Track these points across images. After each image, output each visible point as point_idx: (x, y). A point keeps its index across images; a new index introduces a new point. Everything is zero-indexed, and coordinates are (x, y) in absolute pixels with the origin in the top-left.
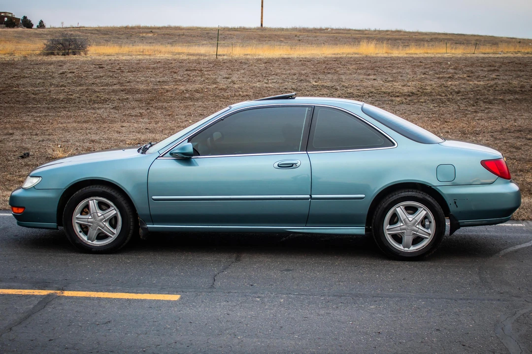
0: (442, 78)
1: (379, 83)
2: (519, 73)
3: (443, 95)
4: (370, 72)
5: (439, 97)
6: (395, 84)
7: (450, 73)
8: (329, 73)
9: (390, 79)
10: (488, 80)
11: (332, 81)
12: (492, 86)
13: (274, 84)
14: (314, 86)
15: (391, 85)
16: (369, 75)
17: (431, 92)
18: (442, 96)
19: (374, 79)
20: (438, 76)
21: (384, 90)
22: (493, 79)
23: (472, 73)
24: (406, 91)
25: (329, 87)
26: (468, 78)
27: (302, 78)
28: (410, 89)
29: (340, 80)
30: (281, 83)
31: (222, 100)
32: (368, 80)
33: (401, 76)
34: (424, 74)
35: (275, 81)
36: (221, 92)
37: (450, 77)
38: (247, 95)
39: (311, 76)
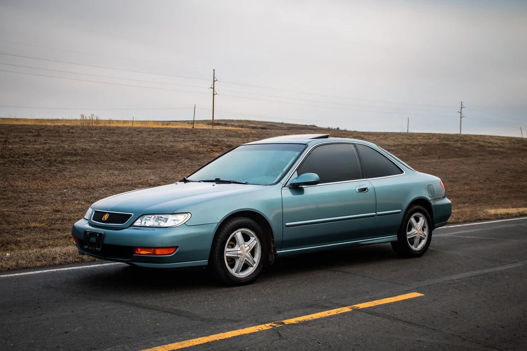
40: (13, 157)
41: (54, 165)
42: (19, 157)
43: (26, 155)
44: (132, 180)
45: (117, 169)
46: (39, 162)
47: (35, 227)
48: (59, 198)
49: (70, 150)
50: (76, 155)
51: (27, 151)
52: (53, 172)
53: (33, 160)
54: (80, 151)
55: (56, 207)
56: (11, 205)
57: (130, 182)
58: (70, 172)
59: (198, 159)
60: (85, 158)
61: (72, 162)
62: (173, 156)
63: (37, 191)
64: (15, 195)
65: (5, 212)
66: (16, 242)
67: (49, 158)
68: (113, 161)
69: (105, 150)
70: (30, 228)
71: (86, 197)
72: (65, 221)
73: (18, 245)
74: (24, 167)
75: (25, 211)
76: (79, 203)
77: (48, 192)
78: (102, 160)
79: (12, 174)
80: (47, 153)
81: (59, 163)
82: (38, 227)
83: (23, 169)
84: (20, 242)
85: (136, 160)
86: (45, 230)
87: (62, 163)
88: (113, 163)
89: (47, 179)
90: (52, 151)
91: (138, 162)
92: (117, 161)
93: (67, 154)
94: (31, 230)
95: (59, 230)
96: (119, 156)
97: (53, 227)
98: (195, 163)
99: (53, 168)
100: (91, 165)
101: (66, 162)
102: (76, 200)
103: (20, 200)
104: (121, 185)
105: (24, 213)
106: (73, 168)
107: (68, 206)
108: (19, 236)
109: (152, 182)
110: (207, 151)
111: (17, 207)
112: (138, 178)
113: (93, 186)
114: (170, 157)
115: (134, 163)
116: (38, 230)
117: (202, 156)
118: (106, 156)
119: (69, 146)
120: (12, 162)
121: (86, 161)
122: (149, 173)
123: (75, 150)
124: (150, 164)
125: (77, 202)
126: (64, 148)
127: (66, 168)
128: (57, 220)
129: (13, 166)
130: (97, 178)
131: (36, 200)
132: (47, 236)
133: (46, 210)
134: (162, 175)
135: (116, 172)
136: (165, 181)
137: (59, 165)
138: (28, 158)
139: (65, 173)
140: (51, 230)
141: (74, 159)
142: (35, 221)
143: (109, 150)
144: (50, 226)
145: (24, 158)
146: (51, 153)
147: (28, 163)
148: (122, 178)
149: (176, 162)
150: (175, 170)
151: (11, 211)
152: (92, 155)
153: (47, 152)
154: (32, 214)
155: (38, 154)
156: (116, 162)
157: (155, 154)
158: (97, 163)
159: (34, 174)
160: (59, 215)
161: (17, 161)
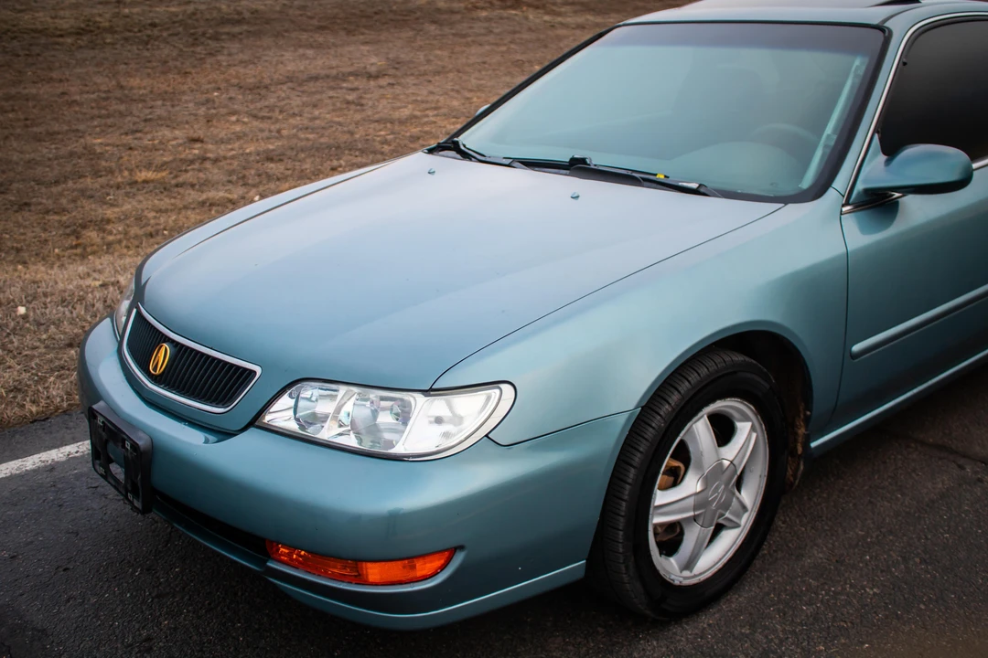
5: (131, 34)
12: (194, 14)
15: (30, 16)
17: (112, 27)
18: (135, 32)
40: (130, 31)
41: (203, 43)
42: (140, 31)
43: (153, 25)
44: (338, 67)
45: (311, 47)
46: (175, 38)
47: (146, 182)
48: (202, 111)
49: (231, 14)
50: (239, 22)
51: (157, 17)
52: (198, 56)
53: (165, 34)
54: (247, 15)
55: (195, 132)
56: (110, 130)
57: (334, 72)
58: (230, 55)
59: (452, 24)
60: (256, 28)
61: (233, 36)
62: (407, 18)
63: (164, 96)
64: (122, 108)
65: (96, 148)
66: (102, 220)
67: (192, 31)
68: (305, 31)
69: (291, 12)
70: (136, 182)
71: (252, 107)
72: (208, 165)
73: (104, 231)
74: (148, 50)
75: (135, 143)
76: (238, 121)
77: (185, 98)
78: (286, 31)
79: (126, 64)
80: (190, 21)
81: (210, 38)
82: (153, 181)
83: (147, 54)
84: (109, 221)
85: (345, 29)
86: (165, 188)
87: (216, 38)
88: (304, 36)
89: (188, 70)
90: (199, 16)
91: (349, 32)
92: (311, 31)
93: (224, 21)
94: (138, 190)
95: (193, 186)
96: (315, 22)
97: (181, 180)
98: (446, 30)
99: (199, 49)
100: (267, 41)
101: (223, 37)
102: (234, 113)
103: (129, 118)
104: (316, 78)
105: (131, 149)
106: (234, 47)
107: (216, 127)
108: (112, 205)
109: (373, 70)
110: (466, 8)
111: (122, 134)
112: (349, 63)
113: (267, 81)
114: (403, 20)
115: (342, 33)
116: (151, 188)
117: (458, 17)
118: (292, 22)
119: (229, 6)
120: (126, 39)
121: (257, 34)
122: (368, 51)
123: (239, 13)
124: (370, 34)
125: (234, 118)
126: (219, 10)
127: (223, 47)
128: (192, 162)
129: (129, 47)
130: (277, 64)
131: (160, 118)
132: (166, 202)
133: (175, 139)
134: (391, 56)
135: (310, 52)
136: (397, 66)
137: (210, 42)
138: (156, 32)
139: (220, 58)
140: (177, 186)
141: (236, 29)
142: (148, 166)
143: (298, 12)
144: (176, 177)
145: (149, 32)
146: (197, 20)
147: (155, 40)
148: (320, 62)
149: (414, 29)
150: (413, 45)
151: (108, 145)
152: (268, 22)
153: (190, 18)
154: (145, 149)
155: (174, 22)
156: (311, 34)
157: (377, 17)
158: (278, 35)
159: (166, 62)
160: (198, 149)
161: (136, 37)
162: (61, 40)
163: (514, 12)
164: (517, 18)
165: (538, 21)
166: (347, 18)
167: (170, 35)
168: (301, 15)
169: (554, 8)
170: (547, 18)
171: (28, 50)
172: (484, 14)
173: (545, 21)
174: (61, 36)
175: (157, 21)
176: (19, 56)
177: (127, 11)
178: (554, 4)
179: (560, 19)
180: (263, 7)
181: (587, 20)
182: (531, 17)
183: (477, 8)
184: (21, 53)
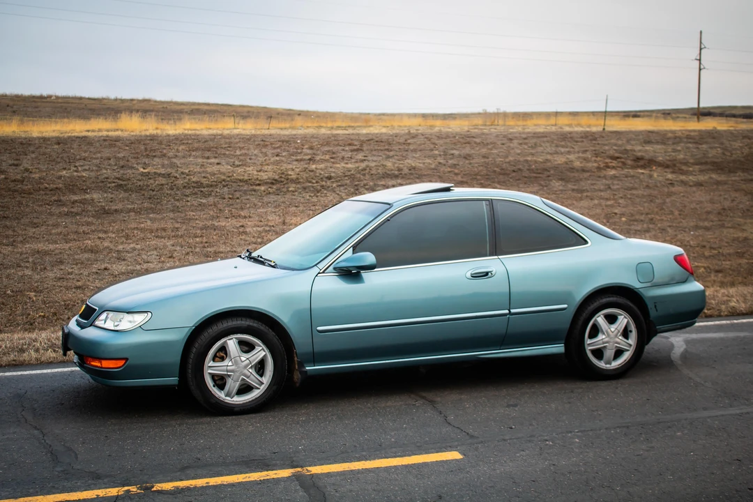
0: (301, 160)
1: (226, 168)
2: (387, 153)
3: (314, 181)
4: (207, 154)
5: (310, 184)
6: (248, 169)
7: (308, 154)
8: (155, 156)
9: (237, 163)
10: (356, 162)
11: (163, 166)
12: (364, 169)
13: (87, 172)
14: (143, 174)
16: (208, 158)
17: (298, 179)
18: (313, 183)
19: (218, 164)
20: (294, 158)
21: (237, 177)
22: (362, 161)
23: (334, 153)
24: (266, 177)
25: (164, 174)
26: (332, 160)
27: (122, 163)
28: (271, 175)
29: (173, 165)
30: (97, 171)
31: (23, 195)
32: (210, 164)
33: (250, 159)
34: (277, 155)
35: (87, 167)
36: (17, 185)
37: (310, 159)
38: (57, 188)
39: (133, 161)
40: (310, 182)
42: (317, 182)
43: (329, 178)
49: (392, 170)
51: (334, 172)
59: (578, 181)
67: (357, 183)
80: (358, 175)
90: (367, 171)
93: (386, 176)
110: (598, 168)
117: (586, 175)
119: (394, 162)
120: (306, 189)
123: (399, 170)
126: (385, 167)
138: (329, 183)
141: (393, 182)
145: (323, 183)
153: (359, 173)
155: (345, 176)
157: (514, 174)
161: (313, 187)
162: (258, 188)
163: (641, 171)
164: (642, 177)
165: (661, 178)
166: (487, 175)
167: (338, 186)
168: (450, 172)
169: (684, 168)
170: (670, 176)
171: (232, 195)
172: (613, 172)
173: (668, 179)
174: (259, 185)
175: (333, 175)
176: (224, 199)
177: (314, 166)
178: (686, 164)
179: (683, 177)
180: (421, 165)
181: (711, 178)
182: (655, 175)
183: (608, 167)
184: (226, 196)
